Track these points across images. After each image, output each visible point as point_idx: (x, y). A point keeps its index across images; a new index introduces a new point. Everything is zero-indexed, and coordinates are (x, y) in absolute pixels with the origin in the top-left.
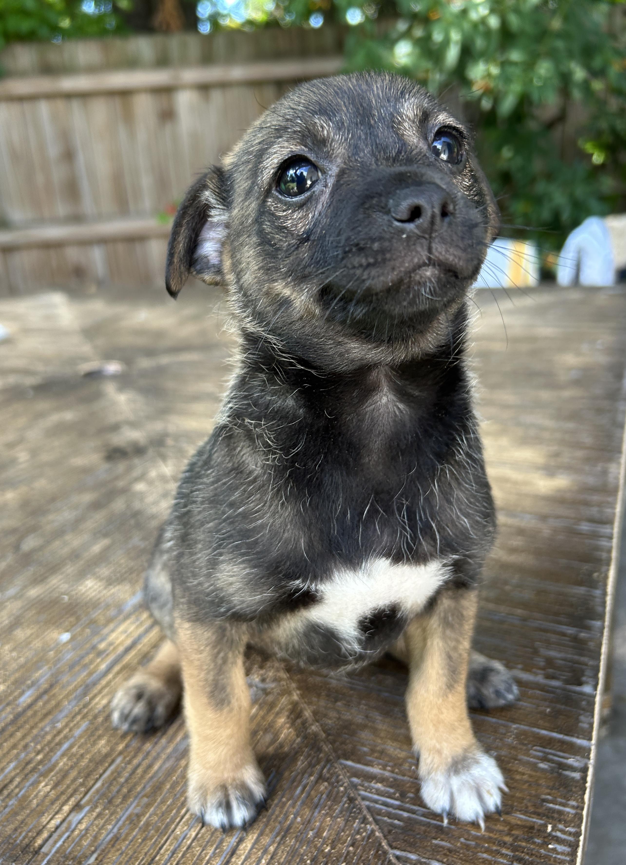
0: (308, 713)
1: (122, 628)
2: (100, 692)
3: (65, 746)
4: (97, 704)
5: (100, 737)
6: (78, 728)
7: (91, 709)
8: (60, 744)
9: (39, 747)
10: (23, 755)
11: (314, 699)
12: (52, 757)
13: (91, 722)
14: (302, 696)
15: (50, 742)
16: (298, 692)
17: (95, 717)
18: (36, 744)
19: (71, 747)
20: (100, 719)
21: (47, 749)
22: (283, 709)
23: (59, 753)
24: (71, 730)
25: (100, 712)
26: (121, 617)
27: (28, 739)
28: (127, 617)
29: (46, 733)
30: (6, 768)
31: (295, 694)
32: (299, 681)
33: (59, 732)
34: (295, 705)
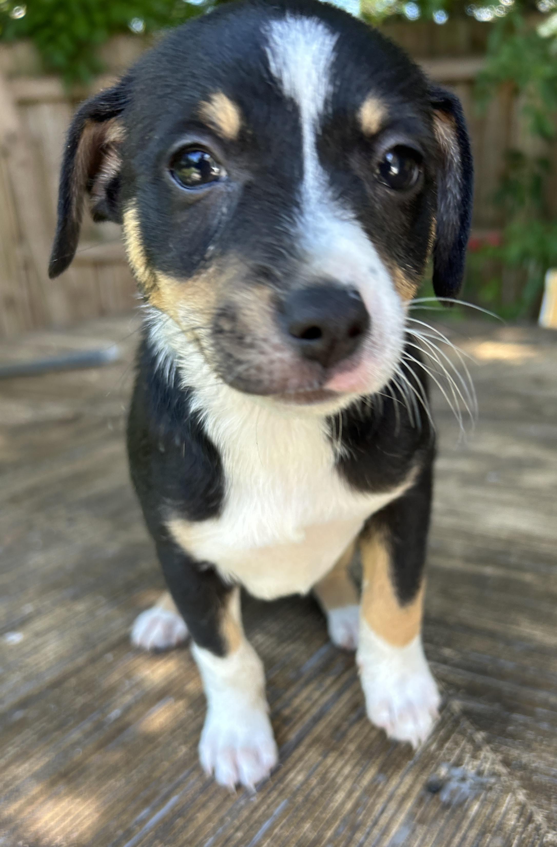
0: (539, 818)
1: (304, 694)
2: (294, 766)
3: (266, 825)
4: (292, 780)
5: (303, 819)
6: (277, 805)
7: (287, 785)
8: (260, 822)
9: (237, 823)
10: (220, 830)
11: (544, 802)
12: (253, 836)
13: (291, 801)
14: (528, 796)
15: (248, 819)
16: (524, 791)
17: (295, 794)
18: (233, 819)
19: (272, 828)
20: (300, 799)
21: (246, 827)
22: (510, 809)
23: (260, 833)
24: (269, 807)
25: (298, 789)
26: (302, 681)
27: (223, 812)
28: (307, 683)
29: (242, 808)
30: (205, 842)
31: (521, 793)
32: (521, 778)
33: (256, 808)
34: (523, 806)
